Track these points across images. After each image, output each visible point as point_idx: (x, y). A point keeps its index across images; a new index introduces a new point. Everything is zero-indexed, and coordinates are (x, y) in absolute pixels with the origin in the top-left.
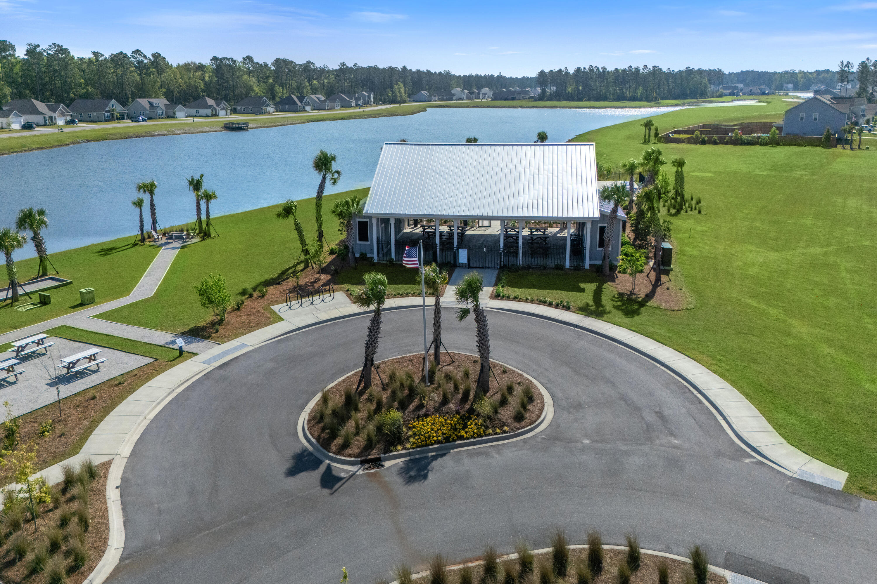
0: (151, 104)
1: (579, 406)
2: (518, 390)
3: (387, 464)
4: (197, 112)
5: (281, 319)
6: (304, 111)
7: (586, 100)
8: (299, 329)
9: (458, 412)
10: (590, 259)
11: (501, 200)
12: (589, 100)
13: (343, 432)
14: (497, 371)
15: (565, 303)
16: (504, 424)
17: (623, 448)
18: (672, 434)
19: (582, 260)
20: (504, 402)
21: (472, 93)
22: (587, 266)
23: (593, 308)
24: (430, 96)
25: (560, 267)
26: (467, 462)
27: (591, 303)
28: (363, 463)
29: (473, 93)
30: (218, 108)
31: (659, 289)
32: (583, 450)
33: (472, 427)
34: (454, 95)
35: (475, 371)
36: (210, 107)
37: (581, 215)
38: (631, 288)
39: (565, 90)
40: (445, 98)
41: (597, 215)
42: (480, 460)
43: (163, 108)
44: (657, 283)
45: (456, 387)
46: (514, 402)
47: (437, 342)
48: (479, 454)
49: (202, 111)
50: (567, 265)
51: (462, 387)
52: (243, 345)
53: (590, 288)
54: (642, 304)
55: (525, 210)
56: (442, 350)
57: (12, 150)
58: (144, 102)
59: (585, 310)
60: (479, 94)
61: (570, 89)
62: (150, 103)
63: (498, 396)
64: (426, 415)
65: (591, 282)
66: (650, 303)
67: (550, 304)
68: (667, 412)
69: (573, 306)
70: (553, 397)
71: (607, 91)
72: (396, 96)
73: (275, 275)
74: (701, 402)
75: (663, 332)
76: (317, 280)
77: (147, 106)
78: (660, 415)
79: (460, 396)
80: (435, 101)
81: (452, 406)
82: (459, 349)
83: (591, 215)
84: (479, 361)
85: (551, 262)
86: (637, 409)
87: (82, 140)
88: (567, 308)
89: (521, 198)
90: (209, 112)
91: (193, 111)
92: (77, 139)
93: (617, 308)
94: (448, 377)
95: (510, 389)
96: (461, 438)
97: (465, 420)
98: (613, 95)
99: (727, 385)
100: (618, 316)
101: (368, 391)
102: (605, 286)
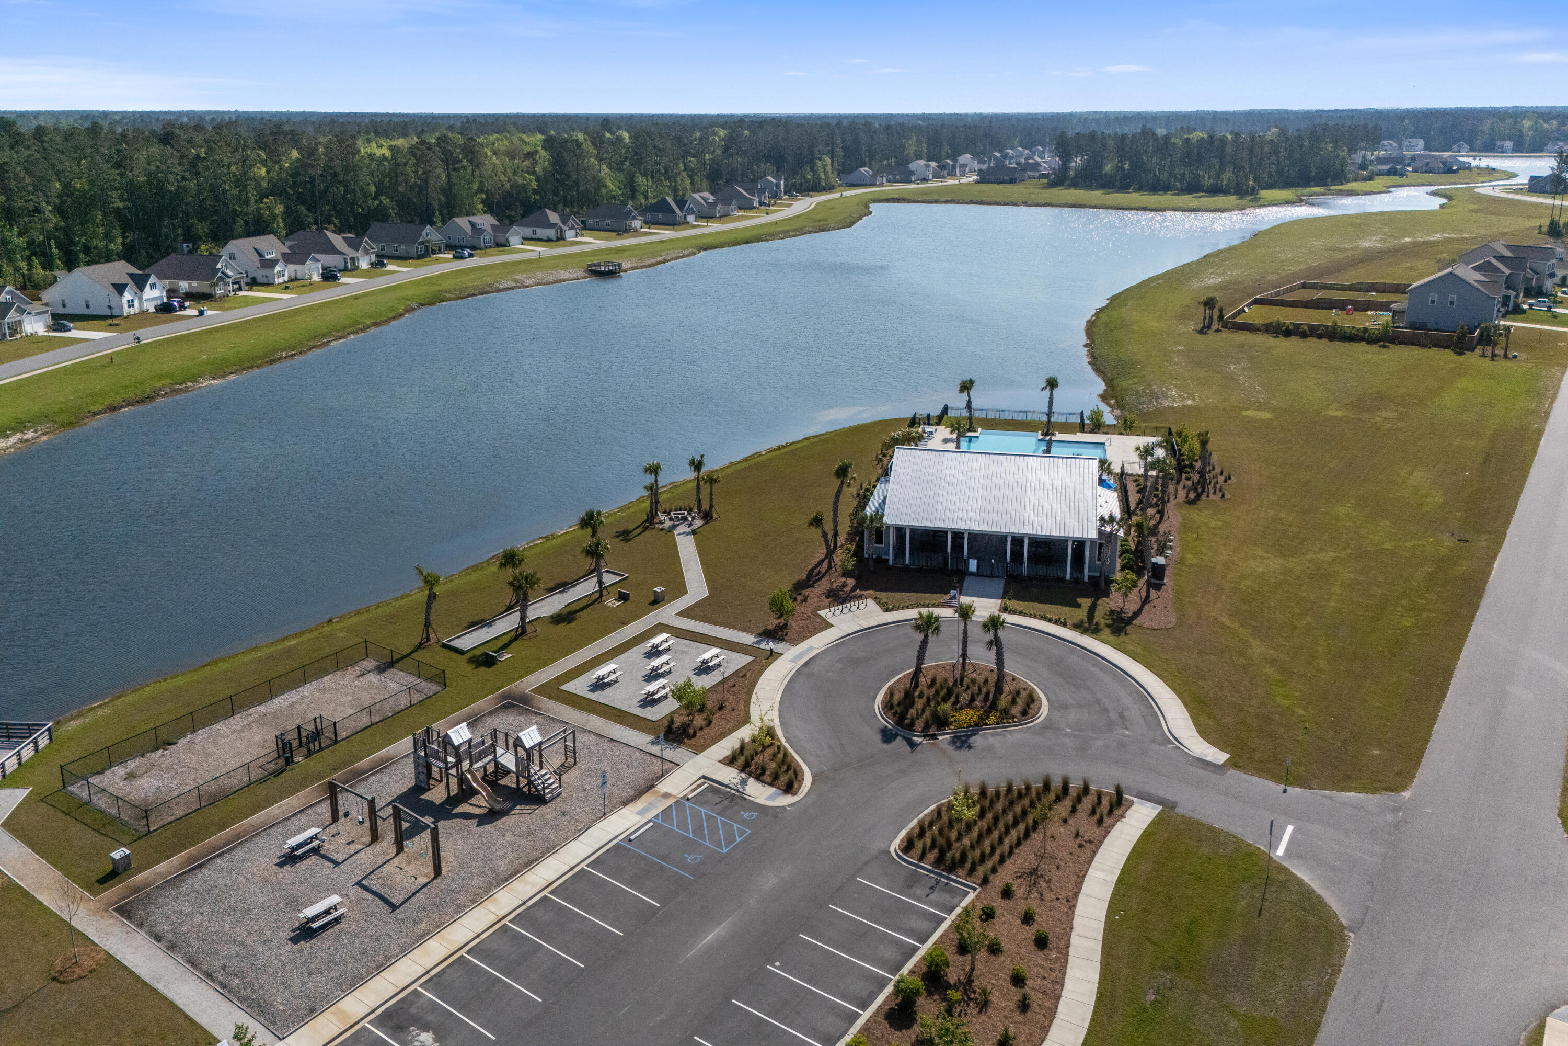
0: (472, 224)
1: (1066, 707)
2: (1024, 694)
3: (940, 738)
4: (534, 232)
5: (831, 626)
6: (685, 223)
7: (1136, 190)
8: (849, 635)
9: (982, 708)
10: (1090, 570)
11: (1009, 515)
12: (1139, 189)
13: (909, 716)
14: (1008, 679)
15: (1062, 620)
16: (1014, 717)
17: (1091, 735)
18: (1127, 728)
19: (1082, 571)
20: (1014, 702)
21: (942, 168)
22: (1086, 579)
23: (1086, 625)
24: (874, 176)
25: (1062, 580)
26: (991, 740)
27: (1086, 620)
28: (925, 736)
29: (944, 166)
30: (565, 228)
31: (1146, 607)
32: (1065, 735)
33: (992, 718)
34: (912, 173)
35: (993, 678)
36: (554, 226)
37: (1080, 536)
38: (1121, 606)
39: (1101, 169)
40: (898, 177)
41: (1095, 535)
42: (999, 738)
43: (490, 230)
44: (1146, 601)
45: (980, 690)
46: (1021, 702)
47: (964, 655)
48: (998, 735)
49: (542, 232)
50: (1068, 576)
51: (984, 690)
52: (811, 648)
53: (1086, 603)
54: (1129, 621)
55: (1030, 527)
56: (967, 661)
57: (348, 331)
58: (462, 222)
59: (1078, 627)
60: (954, 167)
61: (1108, 168)
62: (471, 222)
63: (1010, 697)
64: (961, 709)
65: (1088, 598)
66: (1135, 622)
67: (1050, 620)
68: (1126, 713)
69: (1069, 622)
70: (1048, 699)
71: (1171, 175)
72: (819, 179)
73: (804, 576)
74: (1152, 707)
75: (1139, 650)
76: (844, 585)
77: (468, 229)
78: (1121, 716)
79: (982, 696)
80: (882, 185)
81: (978, 703)
82: (978, 659)
83: (1090, 536)
84: (996, 671)
85: (1053, 572)
86: (1106, 710)
87: (414, 305)
88: (1064, 625)
89: (1027, 515)
90: (552, 233)
91: (528, 231)
92: (408, 303)
93: (1108, 626)
94: (973, 681)
95: (1018, 693)
96: (986, 724)
97: (987, 714)
98: (1180, 181)
99: (1174, 695)
100: (1106, 633)
101: (919, 690)
102: (1100, 602)
